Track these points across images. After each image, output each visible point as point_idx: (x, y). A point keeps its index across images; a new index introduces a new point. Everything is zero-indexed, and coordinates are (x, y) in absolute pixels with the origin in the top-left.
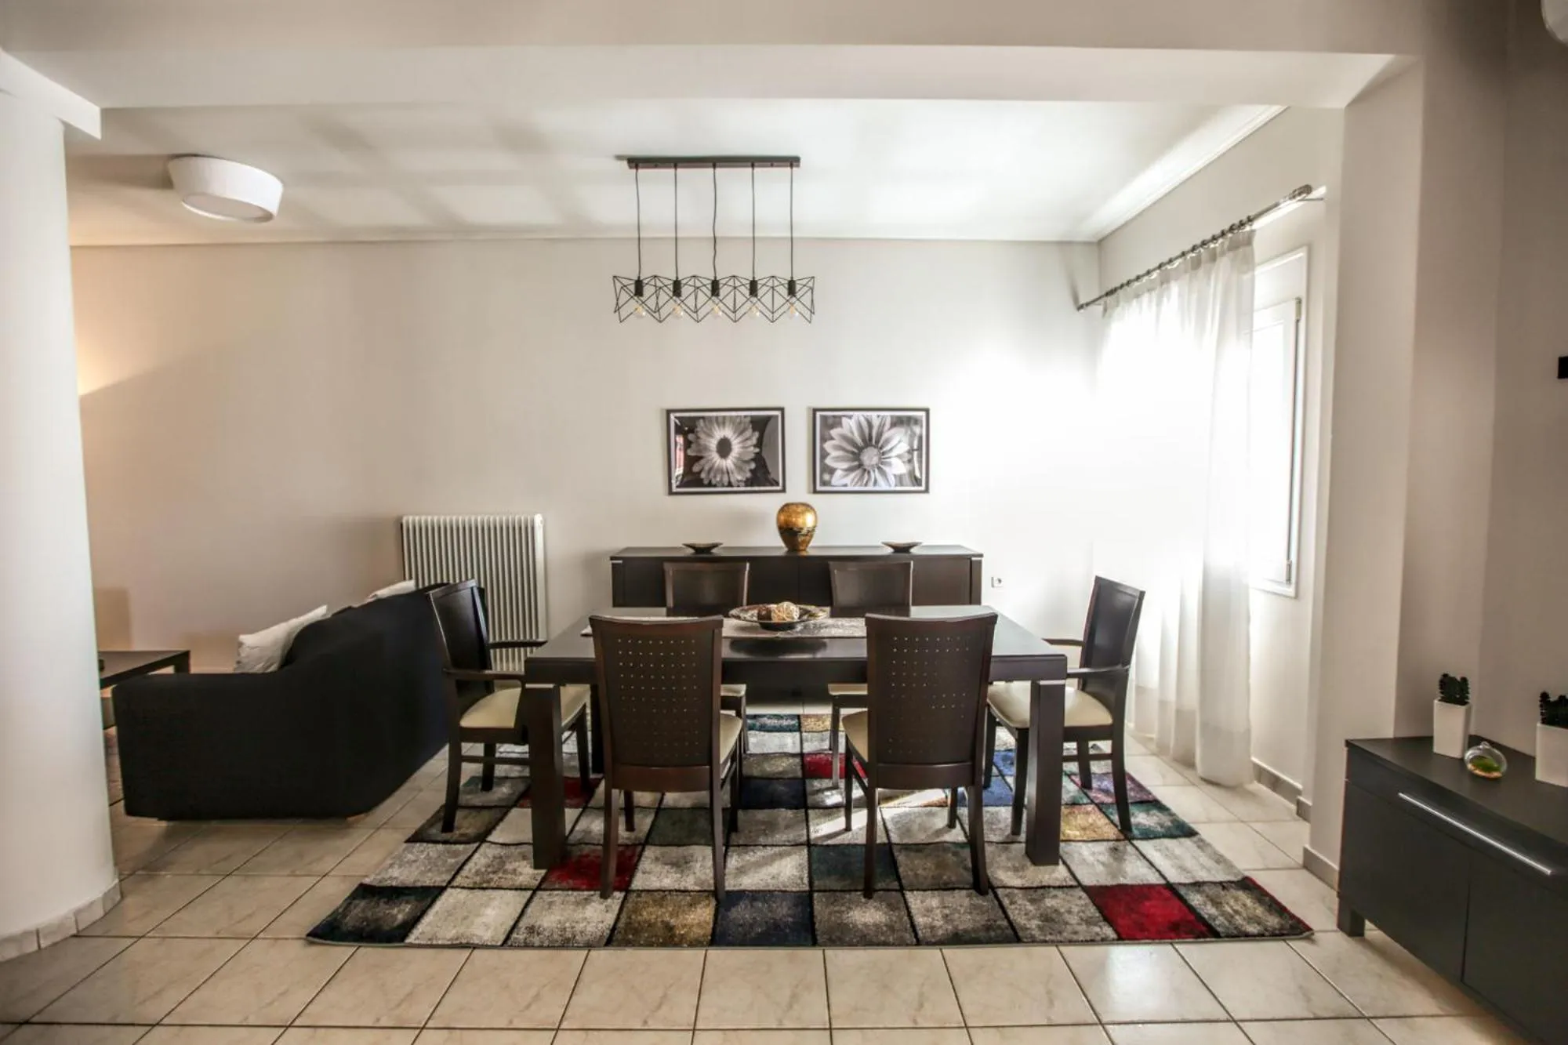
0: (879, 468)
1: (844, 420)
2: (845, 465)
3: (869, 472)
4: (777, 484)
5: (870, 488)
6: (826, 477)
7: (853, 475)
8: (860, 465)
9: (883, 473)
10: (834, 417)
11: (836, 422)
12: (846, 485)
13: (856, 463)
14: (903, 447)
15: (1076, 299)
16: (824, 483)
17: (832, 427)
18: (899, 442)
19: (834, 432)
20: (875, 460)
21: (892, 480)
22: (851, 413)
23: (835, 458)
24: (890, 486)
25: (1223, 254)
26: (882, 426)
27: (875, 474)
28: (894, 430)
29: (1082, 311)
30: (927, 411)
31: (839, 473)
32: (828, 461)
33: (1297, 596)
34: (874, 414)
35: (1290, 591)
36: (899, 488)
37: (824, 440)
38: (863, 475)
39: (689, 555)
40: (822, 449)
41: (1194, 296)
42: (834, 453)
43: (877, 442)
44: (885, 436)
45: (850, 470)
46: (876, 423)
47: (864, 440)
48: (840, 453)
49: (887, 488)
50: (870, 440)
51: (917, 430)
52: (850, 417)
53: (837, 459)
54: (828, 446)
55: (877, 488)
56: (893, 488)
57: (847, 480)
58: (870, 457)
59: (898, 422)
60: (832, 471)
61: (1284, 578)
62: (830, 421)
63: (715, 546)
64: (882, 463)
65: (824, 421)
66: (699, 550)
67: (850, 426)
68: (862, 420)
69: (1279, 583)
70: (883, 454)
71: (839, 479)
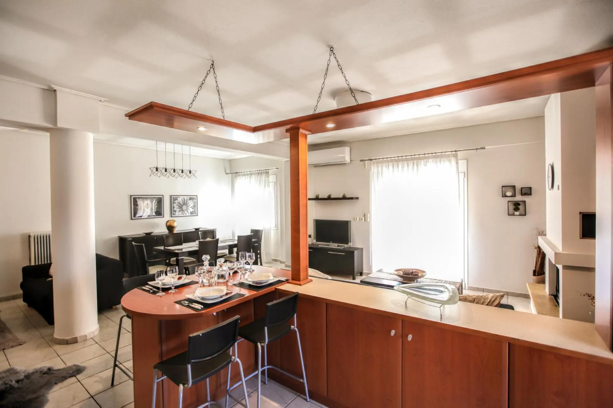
0: (187, 210)
1: (178, 198)
2: (179, 210)
3: (184, 212)
4: (162, 215)
5: (185, 215)
6: (174, 213)
7: (181, 212)
8: (182, 210)
9: (187, 211)
10: (176, 197)
11: (176, 199)
12: (179, 215)
13: (181, 209)
14: (192, 205)
15: (226, 172)
16: (174, 214)
17: (175, 200)
18: (191, 204)
19: (176, 201)
20: (186, 208)
21: (190, 213)
22: (179, 197)
23: (176, 208)
24: (189, 214)
25: (264, 173)
26: (187, 200)
27: (186, 212)
28: (190, 201)
29: (227, 175)
30: (197, 196)
31: (177, 212)
32: (175, 209)
33: (277, 229)
34: (185, 197)
35: (276, 229)
36: (191, 215)
37: (173, 203)
38: (183, 212)
39: (144, 236)
40: (173, 206)
41: (258, 179)
42: (176, 207)
43: (186, 204)
44: (188, 202)
45: (180, 211)
46: (186, 199)
47: (183, 203)
48: (177, 207)
49: (189, 215)
50: (185, 203)
51: (195, 201)
52: (180, 198)
53: (177, 208)
54: (174, 205)
55: (186, 215)
56: (190, 215)
57: (179, 213)
58: (184, 207)
59: (190, 199)
60: (175, 211)
61: (275, 226)
62: (175, 199)
63: (152, 233)
64: (188, 209)
65: (173, 199)
66: (147, 234)
67: (180, 200)
68: (182, 198)
69: (274, 227)
70: (188, 207)
71: (177, 214)
